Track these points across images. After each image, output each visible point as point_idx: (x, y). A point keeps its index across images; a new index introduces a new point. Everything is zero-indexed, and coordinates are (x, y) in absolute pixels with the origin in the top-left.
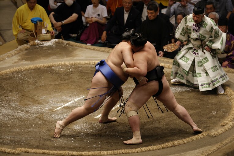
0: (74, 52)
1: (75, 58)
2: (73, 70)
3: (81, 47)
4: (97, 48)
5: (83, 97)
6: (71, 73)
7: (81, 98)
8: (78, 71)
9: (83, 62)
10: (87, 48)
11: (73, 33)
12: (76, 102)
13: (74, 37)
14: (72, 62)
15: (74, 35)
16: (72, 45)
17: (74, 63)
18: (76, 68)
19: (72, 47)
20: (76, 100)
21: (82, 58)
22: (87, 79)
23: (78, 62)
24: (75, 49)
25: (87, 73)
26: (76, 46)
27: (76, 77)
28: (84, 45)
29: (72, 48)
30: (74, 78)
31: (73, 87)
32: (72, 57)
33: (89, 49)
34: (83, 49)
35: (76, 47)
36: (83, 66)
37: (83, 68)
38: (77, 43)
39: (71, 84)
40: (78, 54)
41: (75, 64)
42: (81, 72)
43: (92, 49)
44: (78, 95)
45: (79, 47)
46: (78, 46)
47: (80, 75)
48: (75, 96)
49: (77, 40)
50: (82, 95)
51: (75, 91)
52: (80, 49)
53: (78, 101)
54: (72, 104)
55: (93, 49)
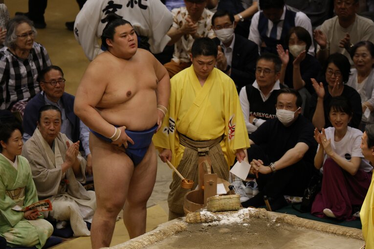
0: (296, 240)
3: (313, 228)
4: (351, 232)
10: (327, 232)
11: (293, 195)
13: (296, 204)
15: (295, 200)
16: (289, 224)
19: (290, 228)
24: (297, 234)
26: (300, 225)
29: (290, 231)
33: (332, 233)
35: (300, 229)
38: (302, 219)
40: (304, 247)
43: (339, 235)
45: (308, 228)
46: (305, 226)
49: (304, 211)
52: (311, 232)
55: (341, 233)
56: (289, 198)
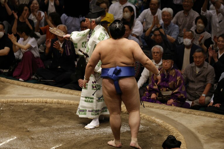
0: (5, 89)
1: (7, 96)
2: (4, 109)
3: (13, 84)
4: (30, 85)
5: (16, 138)
6: (2, 111)
7: (13, 139)
8: (9, 110)
9: (15, 100)
10: (19, 85)
11: (4, 69)
12: (7, 144)
13: (5, 73)
14: (3, 100)
15: (5, 71)
16: (3, 82)
17: (5, 101)
18: (7, 106)
19: (3, 84)
20: (8, 142)
21: (14, 95)
22: (20, 119)
23: (9, 100)
24: (6, 86)
25: (19, 112)
26: (7, 82)
27: (7, 116)
28: (16, 82)
29: (3, 85)
30: (6, 117)
31: (4, 127)
32: (2, 94)
33: (22, 85)
34: (15, 86)
35: (7, 84)
36: (15, 104)
37: (15, 106)
38: (8, 79)
39: (2, 124)
40: (9, 92)
41: (7, 102)
42: (13, 111)
43: (25, 86)
44: (9, 136)
45: (11, 83)
46: (9, 83)
47: (12, 114)
48: (7, 137)
49: (9, 76)
50: (15, 135)
51: (6, 131)
52: (12, 85)
53: (9, 142)
54: (4, 146)
55: (25, 85)
56: (2, 70)
